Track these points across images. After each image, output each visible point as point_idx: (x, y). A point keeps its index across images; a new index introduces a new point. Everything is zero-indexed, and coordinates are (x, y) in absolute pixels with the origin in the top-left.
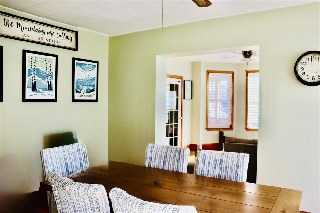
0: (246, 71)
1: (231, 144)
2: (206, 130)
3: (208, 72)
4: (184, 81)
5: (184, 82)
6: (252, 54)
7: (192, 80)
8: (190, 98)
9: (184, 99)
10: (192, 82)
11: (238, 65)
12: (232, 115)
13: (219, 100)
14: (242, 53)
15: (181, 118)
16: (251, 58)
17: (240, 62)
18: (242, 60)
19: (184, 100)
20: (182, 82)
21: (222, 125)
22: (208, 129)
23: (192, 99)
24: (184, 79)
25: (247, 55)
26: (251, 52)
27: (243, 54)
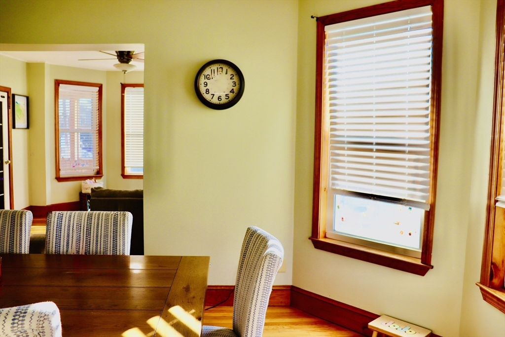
0: (122, 84)
1: (101, 200)
2: (56, 181)
3: (58, 83)
4: (14, 95)
5: (12, 99)
6: (131, 58)
7: (28, 95)
8: (26, 127)
9: (14, 127)
10: (28, 98)
11: (109, 73)
12: (100, 154)
13: (77, 131)
14: (116, 54)
15: (10, 162)
16: (130, 63)
17: (115, 69)
18: (116, 65)
19: (13, 131)
20: (8, 97)
21: (84, 171)
22: (59, 179)
23: (28, 127)
24: (13, 92)
25: (124, 58)
26: (131, 54)
27: (118, 56)
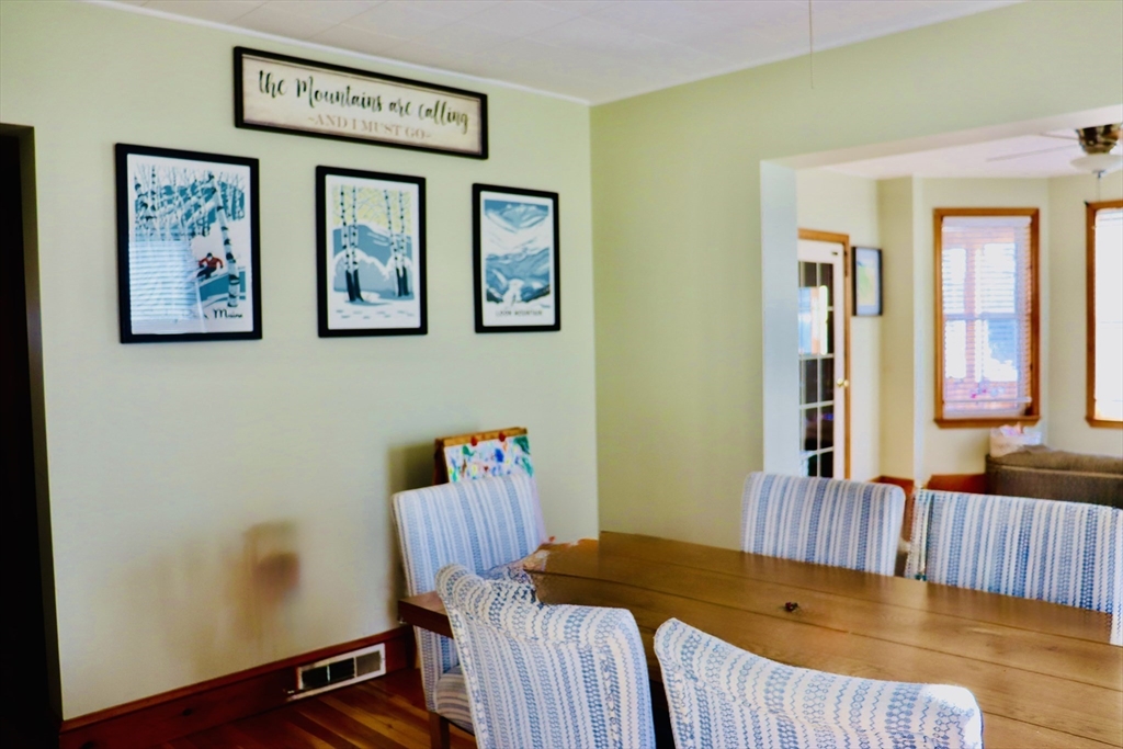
0: (1088, 205)
2: (935, 427)
3: (940, 215)
4: (854, 250)
5: (852, 255)
6: (1116, 138)
7: (879, 247)
8: (876, 309)
9: (855, 313)
10: (880, 253)
11: (1054, 183)
12: (1034, 368)
13: (983, 317)
14: (1076, 136)
15: (846, 383)
16: (1114, 151)
17: (1074, 170)
18: (1077, 162)
19: (854, 321)
20: (845, 254)
21: (994, 406)
22: (942, 422)
23: (881, 312)
24: (853, 242)
25: (1096, 142)
26: (1113, 129)
27: (1081, 138)
